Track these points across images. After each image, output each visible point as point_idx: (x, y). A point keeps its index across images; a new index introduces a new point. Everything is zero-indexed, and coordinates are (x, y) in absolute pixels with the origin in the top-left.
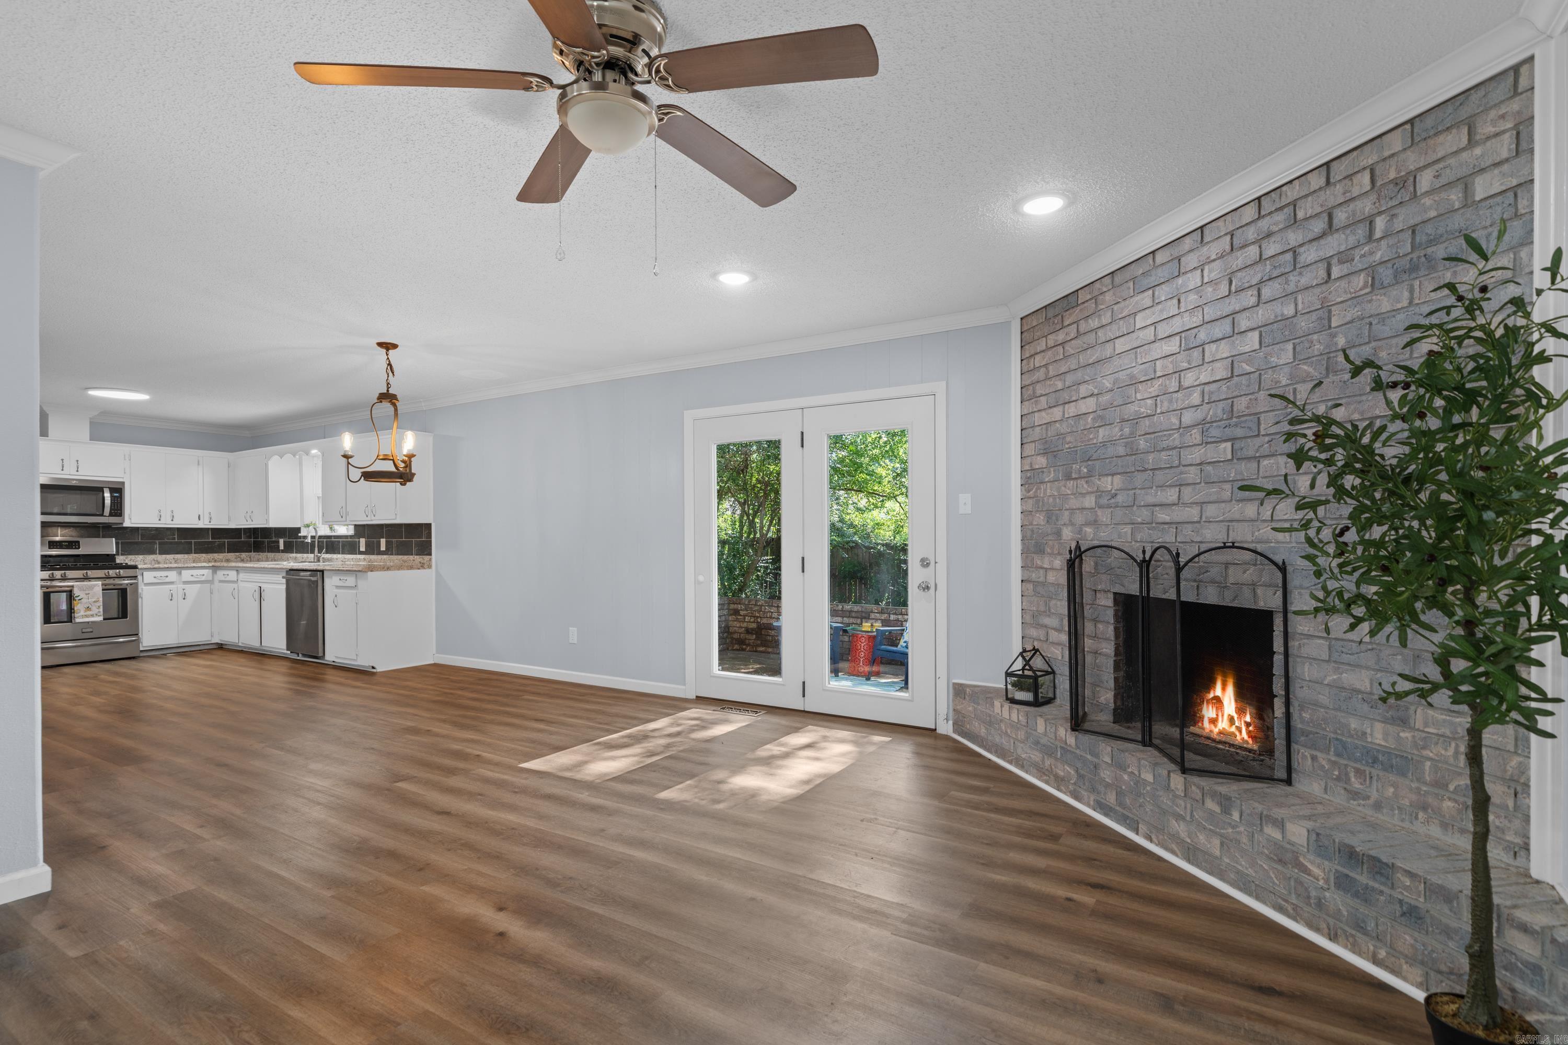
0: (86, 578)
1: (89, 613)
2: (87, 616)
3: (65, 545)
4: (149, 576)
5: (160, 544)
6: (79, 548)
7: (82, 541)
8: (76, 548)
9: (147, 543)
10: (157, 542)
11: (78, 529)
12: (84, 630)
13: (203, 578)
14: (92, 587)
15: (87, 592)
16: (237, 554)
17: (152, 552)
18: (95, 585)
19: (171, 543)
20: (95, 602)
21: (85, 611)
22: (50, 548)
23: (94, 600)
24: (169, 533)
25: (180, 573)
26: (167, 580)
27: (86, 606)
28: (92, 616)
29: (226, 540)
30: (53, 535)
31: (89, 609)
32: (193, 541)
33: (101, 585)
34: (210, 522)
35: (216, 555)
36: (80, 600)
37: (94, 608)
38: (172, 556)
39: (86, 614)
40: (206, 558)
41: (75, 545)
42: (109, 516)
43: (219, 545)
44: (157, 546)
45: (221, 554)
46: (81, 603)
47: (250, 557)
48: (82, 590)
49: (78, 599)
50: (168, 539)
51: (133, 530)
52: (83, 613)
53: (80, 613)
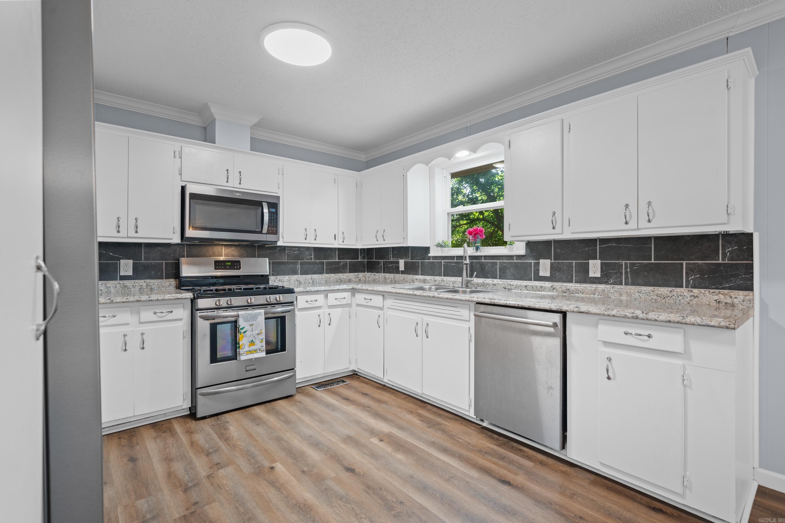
0: (250, 306)
1: (253, 348)
2: (251, 352)
3: (229, 266)
4: (301, 301)
5: (302, 264)
6: (240, 268)
7: (243, 261)
8: (237, 269)
9: (292, 263)
10: (299, 261)
11: (239, 248)
12: (248, 368)
13: (344, 302)
14: (255, 317)
15: (251, 323)
16: (356, 274)
17: (295, 273)
18: (260, 313)
19: (309, 263)
20: (258, 334)
21: (250, 346)
22: (216, 269)
23: (257, 332)
24: (307, 253)
25: (327, 296)
26: (317, 304)
27: (251, 339)
28: (256, 351)
29: (348, 261)
30: (217, 254)
31: (252, 343)
32: (325, 261)
33: (263, 313)
34: (343, 242)
35: (341, 275)
36: (244, 332)
37: (257, 342)
38: (310, 276)
39: (250, 349)
40: (335, 278)
41: (237, 265)
42: (266, 234)
43: (343, 265)
44: (299, 266)
45: (345, 274)
46: (245, 336)
47: (365, 277)
48: (246, 320)
49: (242, 331)
50: (307, 259)
51: (281, 249)
52: (247, 349)
53: (244, 348)
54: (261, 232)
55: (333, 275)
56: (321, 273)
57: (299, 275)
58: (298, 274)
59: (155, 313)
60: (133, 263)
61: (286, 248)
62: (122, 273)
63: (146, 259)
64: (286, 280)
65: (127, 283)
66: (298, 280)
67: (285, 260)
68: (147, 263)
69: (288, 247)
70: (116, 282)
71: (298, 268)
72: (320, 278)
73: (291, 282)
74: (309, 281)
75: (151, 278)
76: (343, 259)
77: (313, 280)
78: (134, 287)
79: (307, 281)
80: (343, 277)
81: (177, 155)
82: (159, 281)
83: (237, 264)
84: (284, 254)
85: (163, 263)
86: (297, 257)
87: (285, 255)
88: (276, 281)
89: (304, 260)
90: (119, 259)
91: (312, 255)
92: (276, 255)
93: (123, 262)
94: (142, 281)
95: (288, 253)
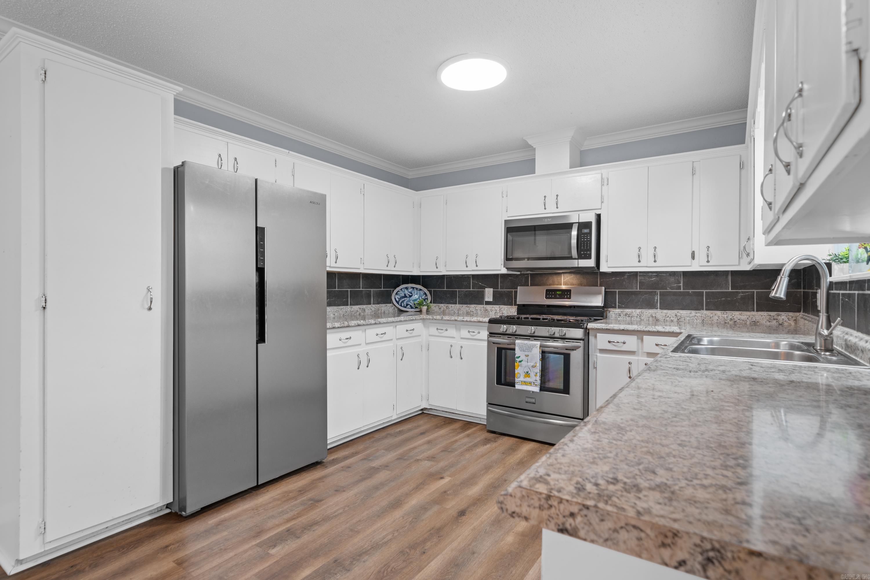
0: (530, 336)
1: (527, 379)
2: (525, 383)
3: (559, 295)
4: (602, 340)
5: (662, 294)
6: (570, 298)
7: (577, 290)
8: (567, 298)
9: (646, 293)
10: (658, 291)
11: (578, 276)
14: (532, 348)
15: (527, 353)
19: (675, 294)
20: (533, 366)
21: (525, 377)
22: (546, 297)
23: (532, 364)
24: (672, 279)
25: (642, 340)
26: (624, 348)
27: (526, 370)
28: (530, 383)
29: (755, 291)
30: (556, 283)
31: (527, 374)
32: (704, 291)
33: (539, 346)
34: (708, 262)
35: (737, 313)
36: (520, 362)
37: (532, 374)
38: (675, 312)
39: (525, 380)
40: (721, 318)
41: (567, 295)
42: (578, 259)
43: (743, 298)
44: (658, 298)
45: (748, 313)
46: (521, 366)
47: (795, 320)
48: (522, 350)
49: (518, 360)
50: (671, 288)
51: (631, 276)
52: (522, 379)
53: (519, 378)
54: (571, 258)
55: (719, 313)
56: (698, 307)
57: (659, 309)
58: (657, 309)
59: (469, 332)
60: (493, 291)
61: (639, 274)
62: (487, 299)
63: (501, 288)
64: (636, 315)
65: (489, 307)
66: (654, 315)
67: (637, 289)
68: (502, 291)
69: (640, 272)
70: (482, 306)
71: (657, 300)
72: (691, 315)
73: (643, 318)
74: (671, 319)
75: (504, 304)
76: (744, 287)
77: (679, 318)
78: (492, 311)
79: (668, 319)
80: (739, 317)
81: (505, 196)
82: (509, 307)
83: (567, 293)
84: (634, 281)
85: (513, 291)
86: (655, 286)
87: (637, 283)
88: (622, 315)
89: (667, 289)
90: (484, 288)
91: (680, 283)
92: (624, 283)
93: (487, 290)
94: (498, 306)
95: (640, 280)
